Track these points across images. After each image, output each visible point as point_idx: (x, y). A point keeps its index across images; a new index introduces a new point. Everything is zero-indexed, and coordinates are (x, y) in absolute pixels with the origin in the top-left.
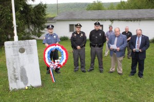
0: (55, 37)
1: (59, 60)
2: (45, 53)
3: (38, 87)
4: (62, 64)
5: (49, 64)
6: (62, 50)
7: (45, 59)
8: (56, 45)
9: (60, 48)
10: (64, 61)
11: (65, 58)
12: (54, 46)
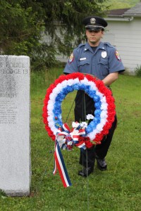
0: (104, 55)
1: (84, 124)
2: (48, 98)
3: (18, 196)
4: (92, 136)
5: (55, 131)
6: (98, 93)
7: (45, 115)
8: (81, 78)
9: (93, 86)
10: (99, 128)
11: (104, 121)
12: (77, 80)
